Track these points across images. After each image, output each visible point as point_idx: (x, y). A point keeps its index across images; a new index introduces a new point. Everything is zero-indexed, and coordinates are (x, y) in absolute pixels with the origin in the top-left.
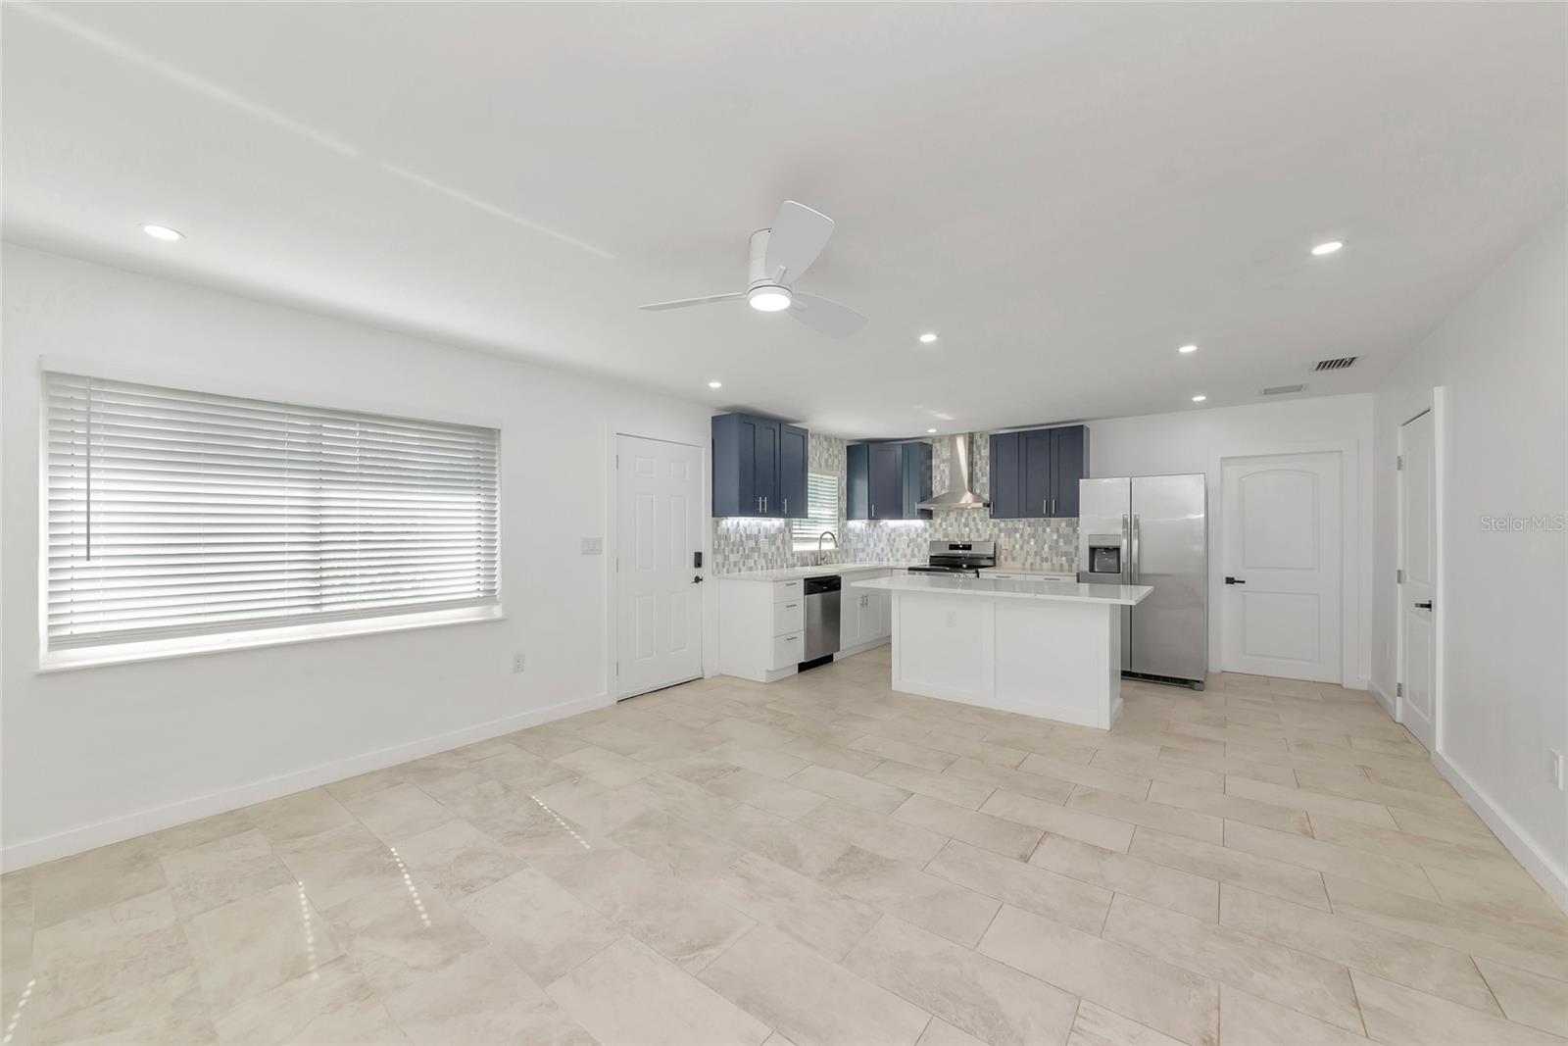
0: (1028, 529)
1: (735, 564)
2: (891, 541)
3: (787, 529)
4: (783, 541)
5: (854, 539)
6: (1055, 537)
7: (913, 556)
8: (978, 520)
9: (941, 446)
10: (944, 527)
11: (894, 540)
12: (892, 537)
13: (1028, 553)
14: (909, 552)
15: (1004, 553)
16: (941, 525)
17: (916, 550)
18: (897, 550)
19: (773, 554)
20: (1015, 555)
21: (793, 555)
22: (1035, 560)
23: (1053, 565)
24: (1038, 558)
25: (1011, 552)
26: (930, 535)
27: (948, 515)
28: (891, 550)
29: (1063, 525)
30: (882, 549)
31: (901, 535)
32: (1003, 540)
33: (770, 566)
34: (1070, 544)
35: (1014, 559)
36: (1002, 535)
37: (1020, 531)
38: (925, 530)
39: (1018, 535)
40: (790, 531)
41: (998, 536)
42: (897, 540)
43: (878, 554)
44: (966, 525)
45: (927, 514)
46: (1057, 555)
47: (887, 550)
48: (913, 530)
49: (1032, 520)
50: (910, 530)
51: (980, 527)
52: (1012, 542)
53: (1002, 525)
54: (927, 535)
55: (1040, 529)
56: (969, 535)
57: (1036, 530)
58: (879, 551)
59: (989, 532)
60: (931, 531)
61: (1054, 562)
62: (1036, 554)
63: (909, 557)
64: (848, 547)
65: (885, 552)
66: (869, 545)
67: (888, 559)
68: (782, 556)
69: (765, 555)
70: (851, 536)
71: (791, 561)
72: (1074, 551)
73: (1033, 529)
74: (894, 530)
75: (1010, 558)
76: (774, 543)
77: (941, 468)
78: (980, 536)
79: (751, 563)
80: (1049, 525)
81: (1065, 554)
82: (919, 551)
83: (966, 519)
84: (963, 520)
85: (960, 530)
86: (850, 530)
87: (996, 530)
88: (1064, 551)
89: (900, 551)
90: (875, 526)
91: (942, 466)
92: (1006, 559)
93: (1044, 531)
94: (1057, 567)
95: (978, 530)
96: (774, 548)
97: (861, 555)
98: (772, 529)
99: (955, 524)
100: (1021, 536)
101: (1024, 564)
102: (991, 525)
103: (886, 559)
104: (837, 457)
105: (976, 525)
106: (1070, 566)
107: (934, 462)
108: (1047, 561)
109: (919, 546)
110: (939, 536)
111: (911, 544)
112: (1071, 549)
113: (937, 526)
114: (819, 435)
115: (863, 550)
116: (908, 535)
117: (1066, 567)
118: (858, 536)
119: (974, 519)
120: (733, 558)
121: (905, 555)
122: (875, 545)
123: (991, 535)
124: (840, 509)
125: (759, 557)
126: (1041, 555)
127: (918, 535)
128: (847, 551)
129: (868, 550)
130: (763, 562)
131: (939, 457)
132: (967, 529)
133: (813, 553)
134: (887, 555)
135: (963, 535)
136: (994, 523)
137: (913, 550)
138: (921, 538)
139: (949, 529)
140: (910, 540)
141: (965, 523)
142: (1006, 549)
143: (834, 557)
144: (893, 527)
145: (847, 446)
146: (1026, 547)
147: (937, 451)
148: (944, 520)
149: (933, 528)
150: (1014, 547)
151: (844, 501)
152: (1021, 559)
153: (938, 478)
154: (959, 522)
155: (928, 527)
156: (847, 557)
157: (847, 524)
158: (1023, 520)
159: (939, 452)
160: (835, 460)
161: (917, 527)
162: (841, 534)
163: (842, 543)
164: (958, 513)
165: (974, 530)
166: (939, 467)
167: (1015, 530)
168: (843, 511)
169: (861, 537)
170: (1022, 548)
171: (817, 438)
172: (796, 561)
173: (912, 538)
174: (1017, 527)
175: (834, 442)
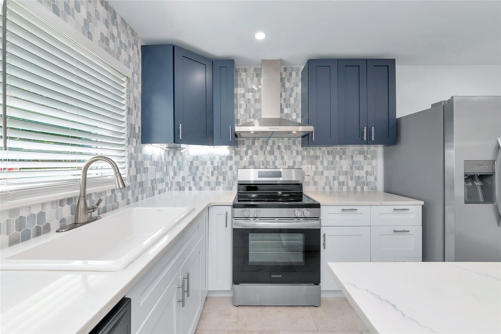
2: (194, 170)
5: (151, 168)
8: (282, 149)
9: (247, 76)
10: (250, 154)
11: (197, 168)
12: (195, 165)
14: (213, 179)
15: (308, 179)
16: (246, 153)
17: (221, 179)
18: (201, 179)
20: (316, 180)
22: (334, 184)
23: (348, 188)
24: (336, 182)
25: (313, 177)
27: (253, 143)
28: (194, 179)
30: (183, 178)
31: (204, 163)
35: (315, 184)
36: (305, 162)
37: (321, 159)
38: (230, 158)
39: (318, 162)
41: (302, 163)
42: (200, 168)
43: (178, 183)
44: (271, 153)
45: (235, 141)
48: (218, 157)
50: (214, 158)
52: (314, 167)
53: (305, 153)
56: (274, 162)
58: (180, 180)
60: (236, 158)
61: (349, 185)
62: (334, 178)
63: (213, 185)
64: (144, 180)
65: (187, 180)
66: (167, 174)
67: (190, 189)
70: (147, 164)
72: (365, 175)
73: (331, 156)
74: (196, 158)
75: (312, 183)
77: (247, 97)
81: (358, 178)
82: (224, 179)
83: (272, 147)
85: (265, 157)
86: (145, 157)
87: (299, 158)
88: (357, 175)
89: (204, 179)
92: (308, 184)
93: (341, 158)
94: (352, 189)
95: (282, 157)
97: (160, 186)
99: (261, 152)
100: (322, 163)
101: (324, 188)
102: (294, 153)
104: (125, 47)
106: (362, 189)
107: (239, 91)
108: (343, 185)
109: (224, 174)
111: (215, 172)
112: (363, 173)
113: (243, 154)
115: (162, 180)
116: (212, 163)
118: (156, 164)
119: (279, 147)
121: (209, 184)
122: (175, 174)
123: (295, 162)
124: (132, 127)
126: (338, 179)
127: (222, 163)
128: (141, 184)
129: (167, 179)
134: (189, 182)
137: (217, 178)
138: (226, 165)
139: (255, 156)
140: (214, 167)
141: (270, 151)
142: (308, 175)
143: (123, 199)
144: (195, 155)
145: (142, 46)
146: (326, 173)
147: (242, 80)
148: (249, 148)
149: (238, 157)
150: (315, 173)
151: (137, 117)
152: (321, 183)
153: (244, 106)
154: (264, 149)
155: (233, 155)
156: (143, 192)
157: (141, 149)
158: (323, 149)
159: (244, 81)
160: (123, 50)
161: (223, 154)
162: (133, 162)
163: (135, 174)
164: (263, 141)
165: (279, 157)
166: (244, 96)
167: (317, 157)
168: (137, 131)
169: (160, 165)
170: (322, 173)
173: (216, 165)
174: (318, 154)
175: (118, 19)
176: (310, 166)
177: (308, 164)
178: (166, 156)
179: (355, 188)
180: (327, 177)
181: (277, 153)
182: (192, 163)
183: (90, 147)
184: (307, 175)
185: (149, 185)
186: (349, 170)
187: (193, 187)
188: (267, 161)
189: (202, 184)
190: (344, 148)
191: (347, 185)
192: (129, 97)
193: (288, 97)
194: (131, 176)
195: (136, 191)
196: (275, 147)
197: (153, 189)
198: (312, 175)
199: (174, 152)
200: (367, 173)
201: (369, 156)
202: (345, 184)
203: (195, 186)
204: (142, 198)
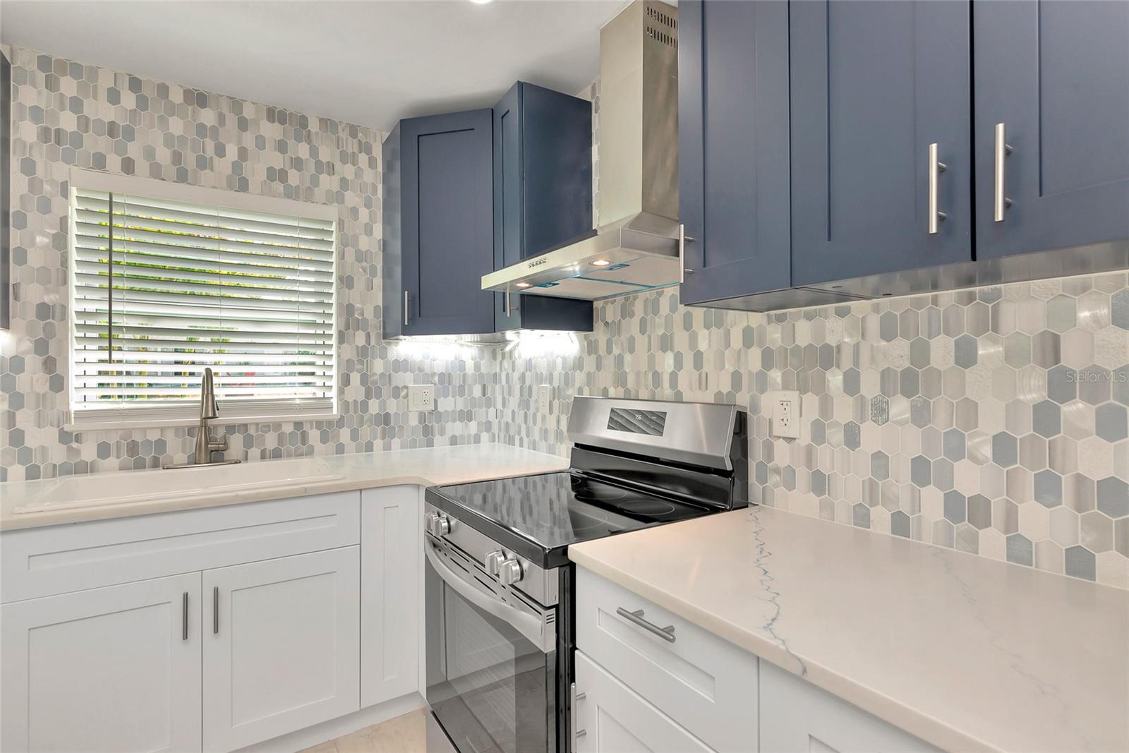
0: (884, 345)
2: (526, 395)
3: (33, 362)
5: (422, 389)
6: (1033, 389)
8: (698, 326)
10: (616, 351)
11: (530, 391)
12: (527, 383)
14: (552, 423)
17: (564, 423)
18: (534, 419)
20: (823, 465)
22: (916, 505)
24: (933, 496)
25: (809, 452)
27: (624, 314)
28: (526, 418)
30: (513, 415)
31: (539, 378)
35: (820, 483)
36: (776, 375)
41: (762, 383)
44: (667, 341)
45: (583, 317)
48: (559, 361)
51: (703, 346)
52: (811, 400)
53: (775, 335)
56: (674, 377)
57: (920, 354)
59: (730, 368)
60: (590, 363)
62: (921, 471)
63: (552, 438)
64: (392, 411)
65: (518, 419)
66: (489, 403)
70: (406, 378)
71: (58, 454)
73: (906, 342)
75: (803, 476)
78: (704, 382)
85: (651, 359)
86: (401, 365)
87: (754, 359)
89: (539, 421)
93: (966, 356)
94: (1051, 564)
95: (698, 359)
97: (455, 428)
99: (641, 343)
100: (852, 383)
101: (862, 516)
104: (331, 169)
105: (695, 341)
111: (556, 403)
114: (237, 105)
115: (466, 416)
116: (551, 378)
121: (546, 434)
122: (504, 405)
124: (352, 310)
126: (945, 481)
127: (567, 380)
128: (384, 419)
134: (519, 429)
136: (748, 333)
137: (558, 422)
139: (628, 356)
140: (554, 389)
141: (663, 338)
142: (790, 440)
143: (324, 441)
144: (528, 359)
146: (872, 437)
149: (594, 357)
150: (819, 432)
151: (370, 291)
152: (849, 490)
154: (649, 331)
155: (585, 356)
156: (389, 434)
157: (384, 350)
162: (356, 376)
163: (361, 397)
165: (688, 361)
167: (827, 356)
169: (457, 382)
170: (852, 437)
171: (225, 110)
172: (88, 452)
173: (556, 386)
174: (832, 341)
175: (314, 126)
176: (793, 396)
177: (786, 387)
178: (483, 363)
179: (1080, 561)
180: (879, 459)
181: (682, 341)
182: (524, 377)
184: (784, 438)
185: (414, 422)
186: (1025, 429)
189: (536, 434)
190: (987, 298)
191: (1011, 522)
194: (347, 403)
195: (366, 431)
197: (427, 432)
198: (805, 439)
202: (997, 512)
203: (528, 436)
204: (387, 447)
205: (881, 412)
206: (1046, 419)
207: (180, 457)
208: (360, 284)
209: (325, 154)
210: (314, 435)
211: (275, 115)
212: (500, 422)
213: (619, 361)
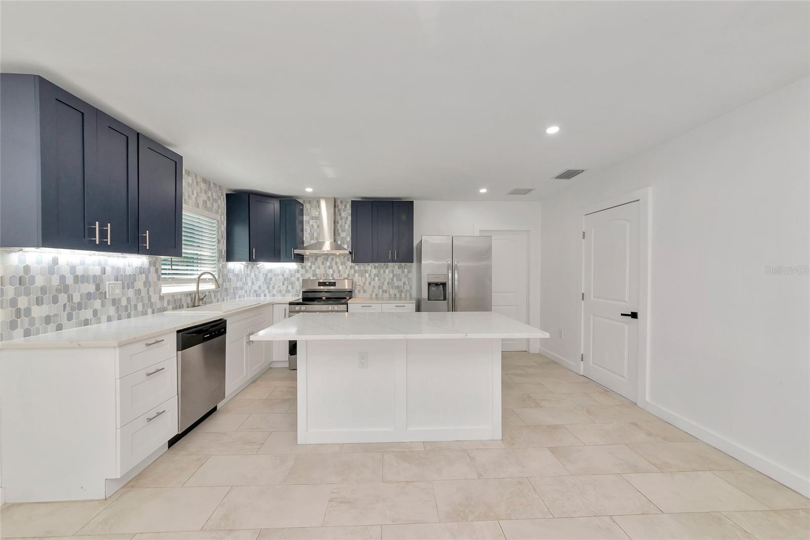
0: (374, 270)
1: (48, 320)
2: (267, 280)
3: (152, 269)
4: (147, 283)
5: (234, 279)
6: (391, 275)
7: (288, 291)
8: (339, 264)
9: (311, 206)
10: (313, 269)
11: (271, 279)
12: (269, 276)
13: (374, 287)
14: (284, 288)
15: (358, 288)
16: (311, 267)
17: (290, 287)
18: (274, 288)
19: (128, 299)
20: (365, 288)
21: (162, 298)
22: (379, 292)
23: (390, 295)
24: (381, 291)
25: (363, 287)
26: (302, 275)
27: (316, 260)
28: (268, 288)
29: (396, 267)
30: (260, 287)
31: (276, 275)
32: (357, 278)
33: (124, 314)
34: (401, 280)
35: (365, 291)
36: (357, 274)
37: (369, 273)
38: (298, 271)
39: (367, 275)
40: (157, 271)
41: (354, 275)
42: (274, 279)
43: (255, 291)
44: (330, 267)
45: (300, 258)
46: (392, 289)
47: (264, 287)
48: (287, 270)
49: (377, 264)
50: (285, 271)
51: (340, 268)
52: (363, 279)
53: (357, 268)
54: (298, 275)
55: (382, 271)
56: (332, 275)
57: (379, 271)
58: (257, 288)
59: (347, 273)
61: (391, 292)
62: (379, 287)
63: (283, 292)
64: (228, 286)
65: (263, 289)
66: (247, 284)
67: (265, 295)
68: (146, 301)
69: (115, 302)
70: (230, 276)
71: (158, 306)
72: (402, 285)
73: (377, 270)
74: (270, 271)
75: (362, 291)
76: (131, 285)
77: (311, 223)
78: (341, 276)
79: (87, 314)
80: (387, 267)
81: (398, 287)
82: (293, 288)
84: (328, 264)
85: (326, 271)
86: (229, 271)
87: (352, 271)
88: (397, 285)
89: (276, 287)
90: (252, 268)
91: (311, 222)
92: (359, 291)
93: (385, 272)
94: (393, 296)
95: (339, 271)
96: (131, 293)
97: (240, 292)
98: (127, 268)
99: (322, 267)
100: (370, 275)
101: (371, 295)
102: (349, 268)
103: (262, 295)
104: (216, 201)
105: (338, 267)
106: (401, 295)
107: (305, 218)
108: (386, 293)
109: (292, 283)
110: (309, 276)
111: (286, 282)
112: (401, 284)
113: (308, 268)
115: (242, 288)
116: (283, 275)
117: (398, 295)
118: (237, 275)
119: (336, 263)
120: (38, 312)
121: (280, 291)
122: (253, 283)
123: (348, 275)
124: (220, 251)
125: (103, 305)
126: (382, 288)
127: (291, 275)
128: (226, 290)
129: (246, 288)
130: (112, 311)
131: (309, 215)
132: (331, 270)
133: (189, 294)
134: (264, 291)
135: (327, 275)
136: (351, 266)
137: (287, 287)
138: (295, 277)
139: (318, 270)
140: (285, 278)
141: (329, 266)
142: (359, 285)
143: (215, 298)
144: (269, 268)
145: (226, 194)
146: (373, 283)
147: (307, 210)
148: (313, 263)
149: (304, 270)
150: (364, 283)
151: (223, 244)
152: (369, 292)
153: (308, 231)
154: (325, 264)
155: (300, 269)
156: (227, 295)
157: (226, 265)
158: (371, 264)
159: (309, 211)
160: (214, 204)
161: (291, 269)
162: (221, 274)
163: (222, 282)
164: (324, 258)
165: (336, 271)
166: (309, 222)
167: (366, 271)
168: (223, 253)
169: (240, 276)
170: (370, 283)
171: (194, 177)
172: (165, 304)
173: (286, 277)
174: (367, 269)
175: (212, 185)
176: (360, 278)
177: (359, 276)
178: (245, 270)
179: (395, 295)
180: (374, 286)
181: (334, 267)
182: (267, 274)
183: (193, 266)
185: (232, 291)
186: (390, 281)
187: (268, 295)
188: (327, 274)
189: (275, 292)
191: (389, 292)
192: (218, 232)
193: (343, 224)
194: (219, 284)
196: (334, 263)
197: (235, 294)
198: (362, 284)
199: (252, 266)
200: (404, 283)
201: (406, 270)
202: (388, 291)
203: (269, 293)
204: (227, 300)
205: (374, 280)
206: (392, 279)
207: (185, 305)
208: (222, 242)
209: (215, 196)
210: (213, 295)
211: (205, 181)
212: (250, 290)
213: (315, 271)
